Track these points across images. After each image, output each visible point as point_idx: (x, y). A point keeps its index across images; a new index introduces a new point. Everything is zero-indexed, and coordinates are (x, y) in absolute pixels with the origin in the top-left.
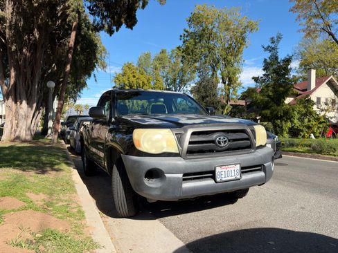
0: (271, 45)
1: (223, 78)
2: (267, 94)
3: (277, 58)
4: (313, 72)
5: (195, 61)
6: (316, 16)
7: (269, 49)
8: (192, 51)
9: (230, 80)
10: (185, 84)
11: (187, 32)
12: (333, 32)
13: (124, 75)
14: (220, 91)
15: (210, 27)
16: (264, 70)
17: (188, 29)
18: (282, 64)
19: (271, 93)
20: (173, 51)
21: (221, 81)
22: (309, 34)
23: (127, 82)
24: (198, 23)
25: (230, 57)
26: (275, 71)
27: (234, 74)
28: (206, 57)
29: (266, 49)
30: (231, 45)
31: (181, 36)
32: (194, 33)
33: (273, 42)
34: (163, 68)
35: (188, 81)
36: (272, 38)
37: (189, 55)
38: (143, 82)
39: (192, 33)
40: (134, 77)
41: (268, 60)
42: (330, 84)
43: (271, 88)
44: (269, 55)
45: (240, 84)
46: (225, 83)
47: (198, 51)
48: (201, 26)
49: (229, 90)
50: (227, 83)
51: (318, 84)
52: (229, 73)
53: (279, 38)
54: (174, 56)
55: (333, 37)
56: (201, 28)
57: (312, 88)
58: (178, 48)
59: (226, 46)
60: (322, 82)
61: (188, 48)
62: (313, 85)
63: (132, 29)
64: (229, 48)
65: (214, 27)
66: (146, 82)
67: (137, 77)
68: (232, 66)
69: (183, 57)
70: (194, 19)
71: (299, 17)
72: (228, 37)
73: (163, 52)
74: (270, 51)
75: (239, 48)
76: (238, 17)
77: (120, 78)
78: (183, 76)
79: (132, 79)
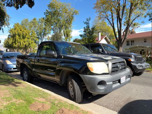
0: (87, 22)
1: (64, 34)
2: (85, 42)
3: (89, 27)
4: (100, 34)
5: (52, 25)
6: (103, 12)
7: (86, 23)
8: (50, 20)
9: (67, 35)
10: (46, 35)
11: (48, 11)
12: (109, 19)
13: (15, 29)
14: (63, 40)
15: (59, 10)
16: (84, 32)
17: (48, 10)
18: (91, 30)
19: (87, 42)
20: (40, 19)
21: (64, 35)
22: (100, 19)
23: (17, 33)
24: (53, 8)
25: (67, 25)
26: (89, 33)
27: (69, 32)
28: (56, 24)
29: (85, 23)
30: (67, 19)
31: (45, 13)
32: (51, 12)
33: (87, 21)
34: (35, 27)
35: (47, 34)
36: (87, 19)
37: (48, 22)
38: (26, 34)
39: (49, 12)
40: (21, 30)
41: (86, 28)
42: (106, 39)
43: (87, 40)
44: (86, 25)
45: (71, 37)
46: (65, 36)
47: (53, 21)
48: (54, 9)
49: (67, 39)
50: (66, 36)
51: (102, 39)
52: (67, 32)
53: (90, 19)
54: (40, 22)
55: (109, 21)
56: (54, 10)
57: (100, 40)
58: (43, 18)
59: (65, 20)
60: (103, 38)
61: (48, 19)
62: (100, 39)
63: (31, 8)
64: (67, 21)
65: (60, 11)
66: (27, 34)
67: (22, 30)
68: (68, 29)
69: (46, 23)
70: (51, 6)
71: (97, 11)
72: (66, 16)
73: (34, 19)
74: (87, 24)
75: (71, 21)
76: (70, 8)
77: (13, 31)
78: (45, 31)
79: (20, 32)
